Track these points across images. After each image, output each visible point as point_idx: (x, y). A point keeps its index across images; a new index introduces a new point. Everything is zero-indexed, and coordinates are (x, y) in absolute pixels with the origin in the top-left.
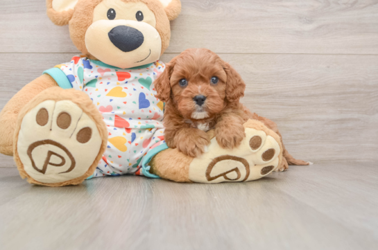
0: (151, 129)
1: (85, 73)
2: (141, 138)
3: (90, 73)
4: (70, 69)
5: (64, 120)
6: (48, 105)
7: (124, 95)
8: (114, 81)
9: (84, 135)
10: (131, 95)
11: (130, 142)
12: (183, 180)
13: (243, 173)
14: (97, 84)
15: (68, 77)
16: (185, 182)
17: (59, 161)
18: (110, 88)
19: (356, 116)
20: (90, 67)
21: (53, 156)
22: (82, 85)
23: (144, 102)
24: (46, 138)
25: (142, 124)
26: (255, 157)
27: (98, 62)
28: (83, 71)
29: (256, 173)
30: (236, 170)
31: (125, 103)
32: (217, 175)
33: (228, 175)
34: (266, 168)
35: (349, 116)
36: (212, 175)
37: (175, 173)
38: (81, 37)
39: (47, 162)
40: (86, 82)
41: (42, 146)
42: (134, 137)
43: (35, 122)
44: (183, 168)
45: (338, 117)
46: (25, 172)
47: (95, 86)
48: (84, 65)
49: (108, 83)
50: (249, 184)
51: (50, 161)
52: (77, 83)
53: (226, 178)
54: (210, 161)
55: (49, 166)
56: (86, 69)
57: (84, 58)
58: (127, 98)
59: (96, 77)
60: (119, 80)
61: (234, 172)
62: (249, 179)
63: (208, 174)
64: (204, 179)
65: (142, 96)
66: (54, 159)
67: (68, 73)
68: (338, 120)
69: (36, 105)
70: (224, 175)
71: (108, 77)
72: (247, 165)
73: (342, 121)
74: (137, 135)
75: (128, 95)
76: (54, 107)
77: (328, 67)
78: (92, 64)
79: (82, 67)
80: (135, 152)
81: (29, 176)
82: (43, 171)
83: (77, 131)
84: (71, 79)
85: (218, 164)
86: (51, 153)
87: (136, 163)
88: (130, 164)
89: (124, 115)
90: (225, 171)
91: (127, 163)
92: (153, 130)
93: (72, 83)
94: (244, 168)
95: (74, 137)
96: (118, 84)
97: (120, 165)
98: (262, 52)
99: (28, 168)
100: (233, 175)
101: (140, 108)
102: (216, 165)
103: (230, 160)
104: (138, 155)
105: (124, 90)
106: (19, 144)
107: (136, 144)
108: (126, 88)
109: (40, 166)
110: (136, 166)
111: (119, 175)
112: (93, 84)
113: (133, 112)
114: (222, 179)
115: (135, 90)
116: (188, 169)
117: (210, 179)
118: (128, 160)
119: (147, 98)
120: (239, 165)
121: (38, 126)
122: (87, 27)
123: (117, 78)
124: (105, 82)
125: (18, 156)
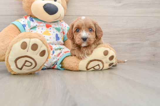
0: (60, 49)
1: (31, 23)
2: (56, 53)
3: (33, 24)
4: (24, 22)
5: (35, 47)
6: (27, 40)
7: (50, 34)
8: (45, 28)
9: (43, 53)
10: (52, 34)
11: (52, 55)
12: (76, 70)
13: (101, 66)
14: (37, 29)
15: (22, 25)
16: (77, 71)
17: (30, 64)
18: (43, 31)
19: (138, 42)
20: (33, 21)
21: (27, 62)
22: (29, 29)
23: (57, 38)
24: (25, 55)
25: (57, 47)
26: (106, 60)
27: (36, 19)
28: (30, 22)
29: (106, 66)
30: (98, 65)
31: (50, 38)
32: (90, 68)
33: (95, 68)
34: (110, 64)
35: (135, 42)
36: (88, 68)
37: (72, 68)
38: (29, 7)
39: (24, 65)
40: (31, 27)
41: (23, 58)
42: (53, 52)
43: (20, 48)
44: (76, 65)
45: (131, 42)
46: (11, 69)
47: (36, 30)
48: (30, 20)
49: (42, 29)
50: (104, 71)
51: (25, 65)
52: (27, 28)
53: (94, 69)
54: (88, 62)
55: (24, 67)
56: (31, 22)
57: (29, 17)
58: (51, 36)
59: (36, 25)
60: (47, 28)
61: (98, 66)
62: (104, 69)
63: (87, 68)
64: (85, 69)
65: (57, 35)
66: (27, 64)
67: (23, 23)
68: (131, 44)
69: (20, 40)
70: (93, 67)
71: (42, 26)
72: (103, 63)
73: (133, 44)
74: (55, 51)
75: (51, 35)
76: (30, 42)
77: (127, 22)
78: (33, 19)
79: (30, 21)
80: (54, 59)
81: (12, 71)
82: (21, 69)
83: (40, 52)
84: (24, 26)
85: (91, 63)
86: (26, 61)
87: (54, 63)
88: (51, 64)
89: (50, 43)
90: (94, 66)
91: (50, 64)
92: (61, 50)
93: (25, 28)
94: (102, 64)
95: (39, 54)
96: (47, 29)
97: (47, 65)
98: (100, 15)
99: (13, 67)
100: (97, 67)
101: (56, 40)
102: (90, 64)
103: (96, 61)
104: (55, 60)
105: (50, 32)
106: (10, 57)
107: (55, 56)
108: (50, 31)
109: (20, 66)
110: (54, 65)
111: (45, 69)
112: (35, 29)
113: (54, 42)
114: (93, 69)
115: (54, 32)
116: (78, 66)
117: (88, 69)
118: (51, 62)
119: (58, 36)
120: (100, 63)
121: (22, 50)
122: (32, 2)
123: (46, 27)
124: (41, 28)
125: (8, 62)
